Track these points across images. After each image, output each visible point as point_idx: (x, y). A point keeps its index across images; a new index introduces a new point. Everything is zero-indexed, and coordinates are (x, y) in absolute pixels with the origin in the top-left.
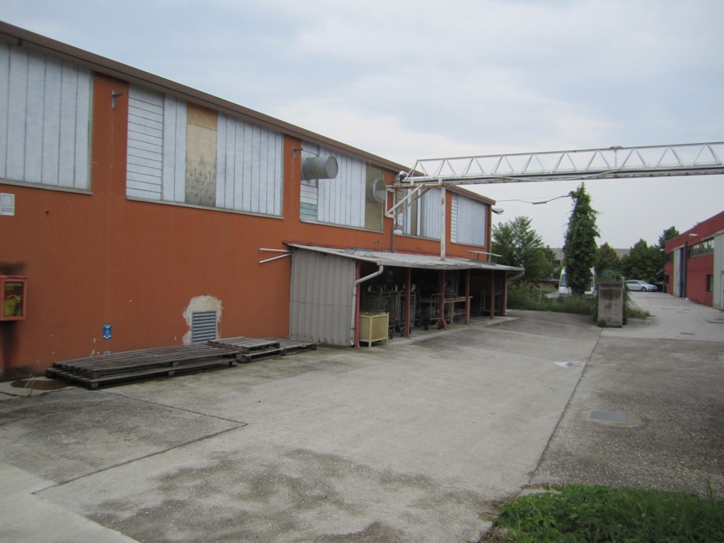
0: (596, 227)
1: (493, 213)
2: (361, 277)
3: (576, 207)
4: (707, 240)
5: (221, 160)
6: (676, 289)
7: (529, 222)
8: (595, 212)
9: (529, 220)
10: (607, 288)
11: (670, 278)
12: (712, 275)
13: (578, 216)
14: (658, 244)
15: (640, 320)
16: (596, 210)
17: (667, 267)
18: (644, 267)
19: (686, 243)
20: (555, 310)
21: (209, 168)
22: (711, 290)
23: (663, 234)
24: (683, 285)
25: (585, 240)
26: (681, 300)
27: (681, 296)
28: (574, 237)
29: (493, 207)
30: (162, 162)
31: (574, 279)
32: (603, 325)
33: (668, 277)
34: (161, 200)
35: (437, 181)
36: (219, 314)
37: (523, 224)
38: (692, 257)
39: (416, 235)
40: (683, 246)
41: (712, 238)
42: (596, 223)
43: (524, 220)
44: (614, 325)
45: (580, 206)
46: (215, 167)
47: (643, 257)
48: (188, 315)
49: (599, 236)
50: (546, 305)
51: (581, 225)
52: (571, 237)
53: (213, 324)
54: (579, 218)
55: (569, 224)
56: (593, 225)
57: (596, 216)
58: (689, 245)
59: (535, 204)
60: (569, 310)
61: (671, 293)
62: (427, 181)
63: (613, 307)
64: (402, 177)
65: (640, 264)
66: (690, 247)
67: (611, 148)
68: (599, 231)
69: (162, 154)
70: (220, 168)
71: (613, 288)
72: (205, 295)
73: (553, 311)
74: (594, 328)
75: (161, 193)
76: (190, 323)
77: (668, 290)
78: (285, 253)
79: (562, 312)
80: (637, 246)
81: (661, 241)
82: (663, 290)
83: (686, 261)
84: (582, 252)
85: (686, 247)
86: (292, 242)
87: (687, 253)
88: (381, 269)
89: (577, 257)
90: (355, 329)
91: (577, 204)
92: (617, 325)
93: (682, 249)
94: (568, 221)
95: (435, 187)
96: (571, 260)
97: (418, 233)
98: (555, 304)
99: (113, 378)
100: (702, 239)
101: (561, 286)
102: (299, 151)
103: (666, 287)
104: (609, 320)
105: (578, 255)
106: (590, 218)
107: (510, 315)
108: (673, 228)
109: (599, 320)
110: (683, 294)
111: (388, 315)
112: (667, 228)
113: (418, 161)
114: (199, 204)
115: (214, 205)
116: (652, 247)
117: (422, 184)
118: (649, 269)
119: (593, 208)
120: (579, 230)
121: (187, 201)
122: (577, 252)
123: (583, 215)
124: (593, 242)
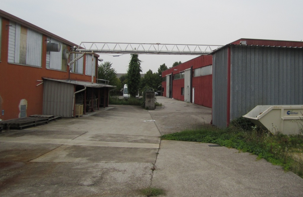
0: (141, 67)
1: (98, 61)
2: (76, 91)
3: (132, 59)
4: (182, 72)
5: (28, 46)
6: (168, 94)
7: (111, 64)
8: (140, 61)
9: (111, 63)
10: (149, 94)
11: (164, 89)
12: (184, 88)
13: (134, 63)
14: (157, 72)
15: (159, 107)
16: (141, 60)
17: (163, 83)
18: (151, 83)
19: (172, 73)
20: (124, 104)
21: (25, 49)
22: (183, 94)
23: (160, 67)
24: (171, 92)
25: (136, 73)
26: (170, 99)
27: (170, 97)
28: (132, 72)
29: (99, 58)
30: (15, 48)
31: (132, 90)
32: (148, 109)
33: (163, 88)
34: (14, 63)
35: (91, 51)
36: (27, 106)
37: (108, 65)
38: (174, 79)
39: (75, 72)
40: (171, 74)
41: (184, 72)
42: (141, 66)
43: (108, 63)
44: (151, 108)
45: (134, 58)
46: (26, 49)
47: (151, 78)
48: (20, 107)
49: (142, 71)
50: (121, 102)
51: (135, 67)
52: (131, 72)
53: (25, 110)
54: (134, 64)
55: (129, 66)
56: (139, 67)
57: (140, 63)
58: (173, 74)
59: (114, 56)
60: (131, 104)
61: (165, 96)
62: (86, 51)
63: (151, 102)
64: (75, 49)
65: (150, 82)
66: (174, 75)
67: (157, 44)
68: (142, 69)
69: (15, 46)
70: (27, 49)
71: (151, 94)
72: (24, 99)
73: (124, 105)
74: (144, 110)
75: (14, 60)
76: (20, 110)
77: (163, 95)
78: (42, 82)
79: (128, 105)
80: (148, 73)
81: (159, 70)
82: (161, 95)
83: (172, 81)
84: (135, 78)
85: (172, 74)
86: (45, 77)
87: (172, 78)
88: (85, 88)
89: (133, 81)
90: (74, 111)
91: (132, 58)
92: (153, 108)
93: (170, 76)
94: (129, 65)
95: (89, 54)
96: (130, 82)
97: (76, 71)
98: (124, 102)
99: (24, 126)
100: (180, 72)
101: (124, 93)
102: (46, 40)
103: (162, 93)
104: (150, 107)
105: (134, 80)
106: (138, 64)
107: (110, 106)
108: (164, 64)
109: (146, 107)
110: (171, 97)
111: (83, 105)
112: (162, 64)
113: (82, 42)
114: (23, 64)
115: (26, 64)
116: (154, 74)
117: (84, 53)
118: (154, 85)
119: (139, 59)
120: (134, 69)
121: (20, 63)
122: (133, 79)
123: (135, 62)
124: (139, 74)
